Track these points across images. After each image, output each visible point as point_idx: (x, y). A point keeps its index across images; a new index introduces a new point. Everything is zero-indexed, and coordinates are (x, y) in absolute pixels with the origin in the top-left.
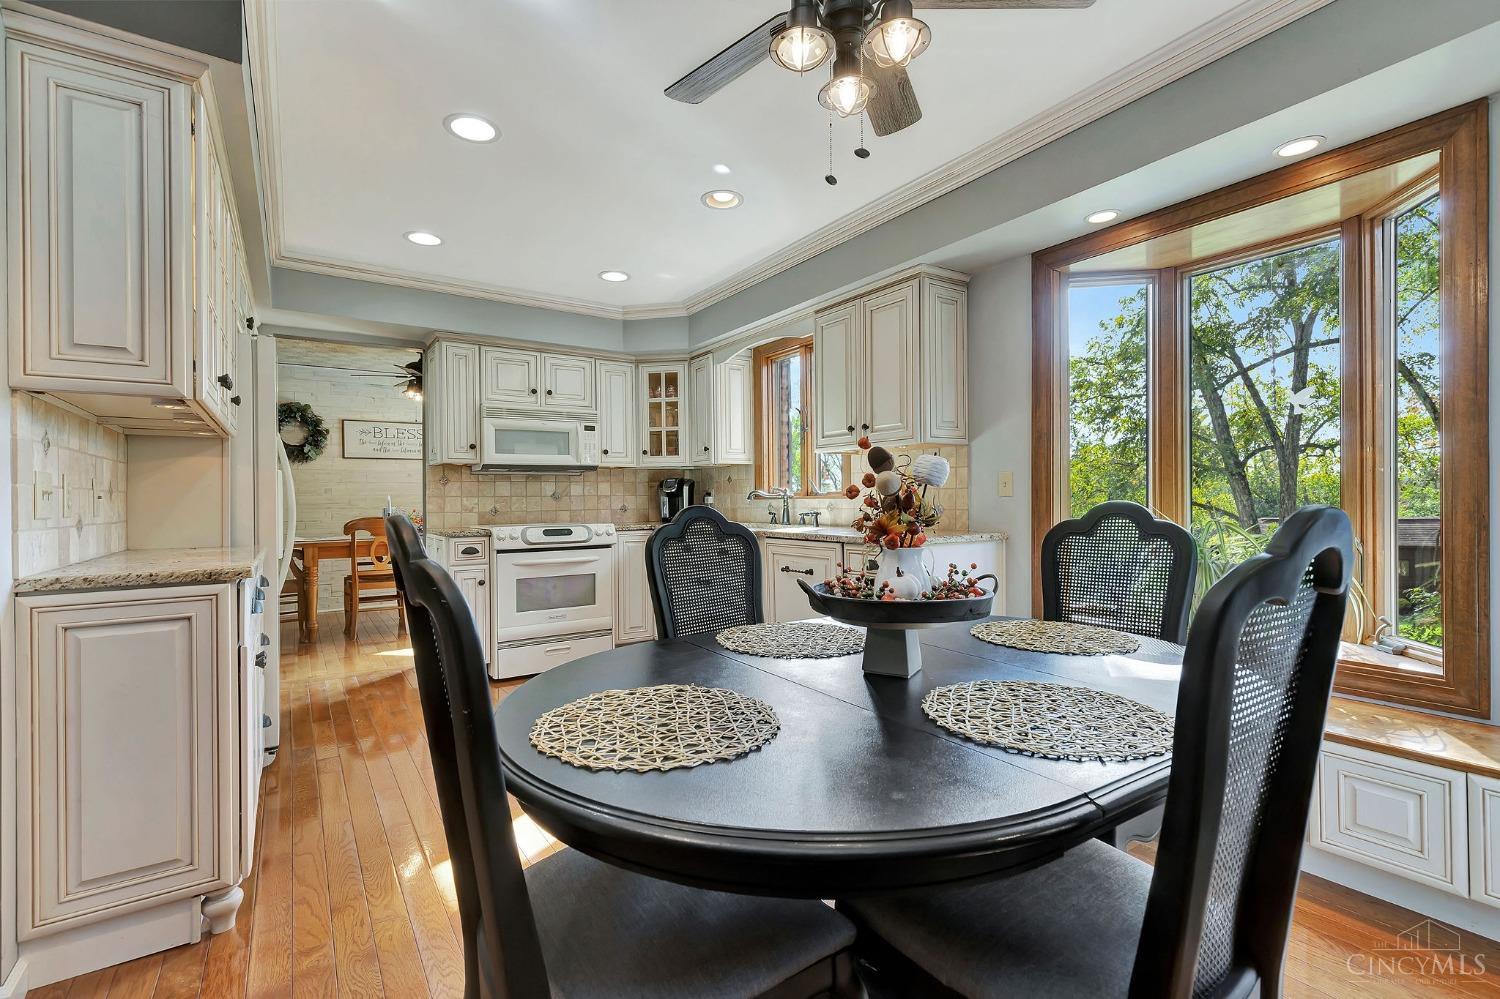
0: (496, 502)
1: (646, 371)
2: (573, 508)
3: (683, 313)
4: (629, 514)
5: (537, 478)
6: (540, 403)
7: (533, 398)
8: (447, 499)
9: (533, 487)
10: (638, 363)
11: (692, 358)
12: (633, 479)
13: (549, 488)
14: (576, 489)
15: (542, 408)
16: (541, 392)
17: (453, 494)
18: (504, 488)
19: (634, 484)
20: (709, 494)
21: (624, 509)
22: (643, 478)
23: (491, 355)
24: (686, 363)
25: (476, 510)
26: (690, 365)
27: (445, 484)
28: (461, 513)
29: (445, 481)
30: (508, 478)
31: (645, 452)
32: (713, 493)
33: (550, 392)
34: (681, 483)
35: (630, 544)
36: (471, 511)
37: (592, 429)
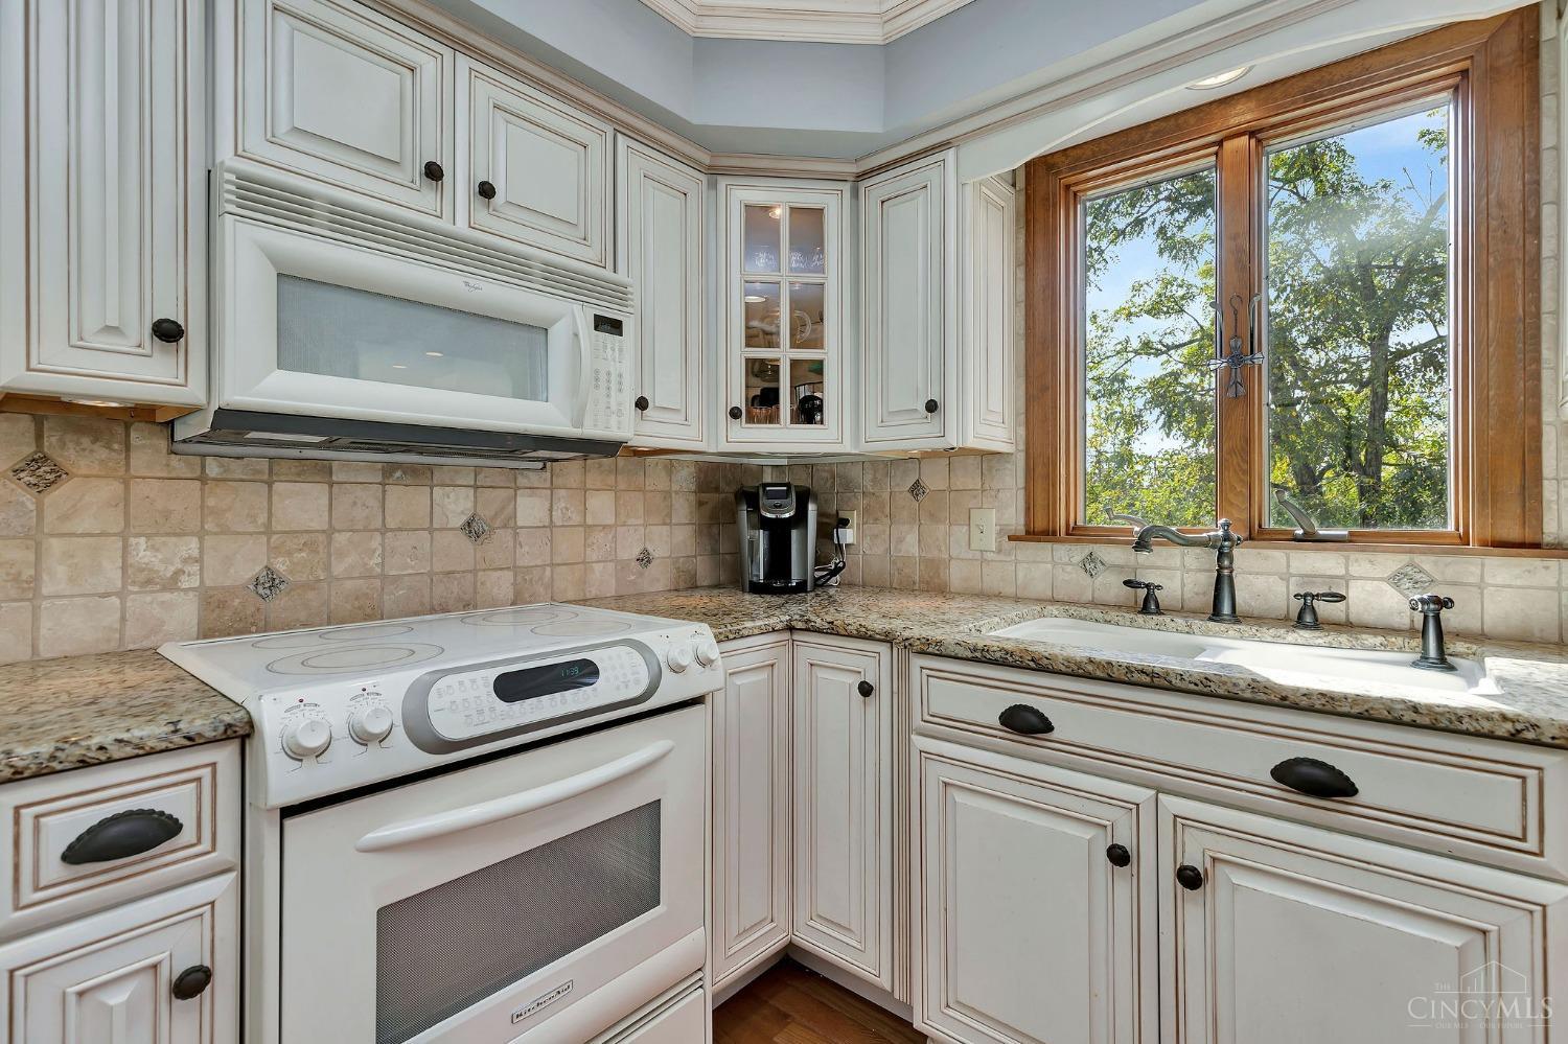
0: (274, 550)
1: (740, 196)
2: (523, 562)
3: (872, 34)
4: (654, 569)
5: (420, 475)
6: (452, 212)
7: (428, 192)
8: (55, 543)
9: (406, 500)
10: (714, 172)
11: (862, 176)
12: (663, 485)
13: (456, 504)
14: (530, 509)
15: (461, 232)
16: (456, 181)
17: (84, 522)
18: (305, 504)
19: (667, 494)
20: (844, 523)
21: (645, 559)
22: (686, 481)
24: (847, 187)
25: (190, 583)
26: (855, 194)
27: (42, 487)
28: (121, 594)
29: (42, 471)
30: (324, 470)
31: (737, 413)
33: (488, 190)
34: (804, 497)
36: (171, 585)
37: (615, 326)
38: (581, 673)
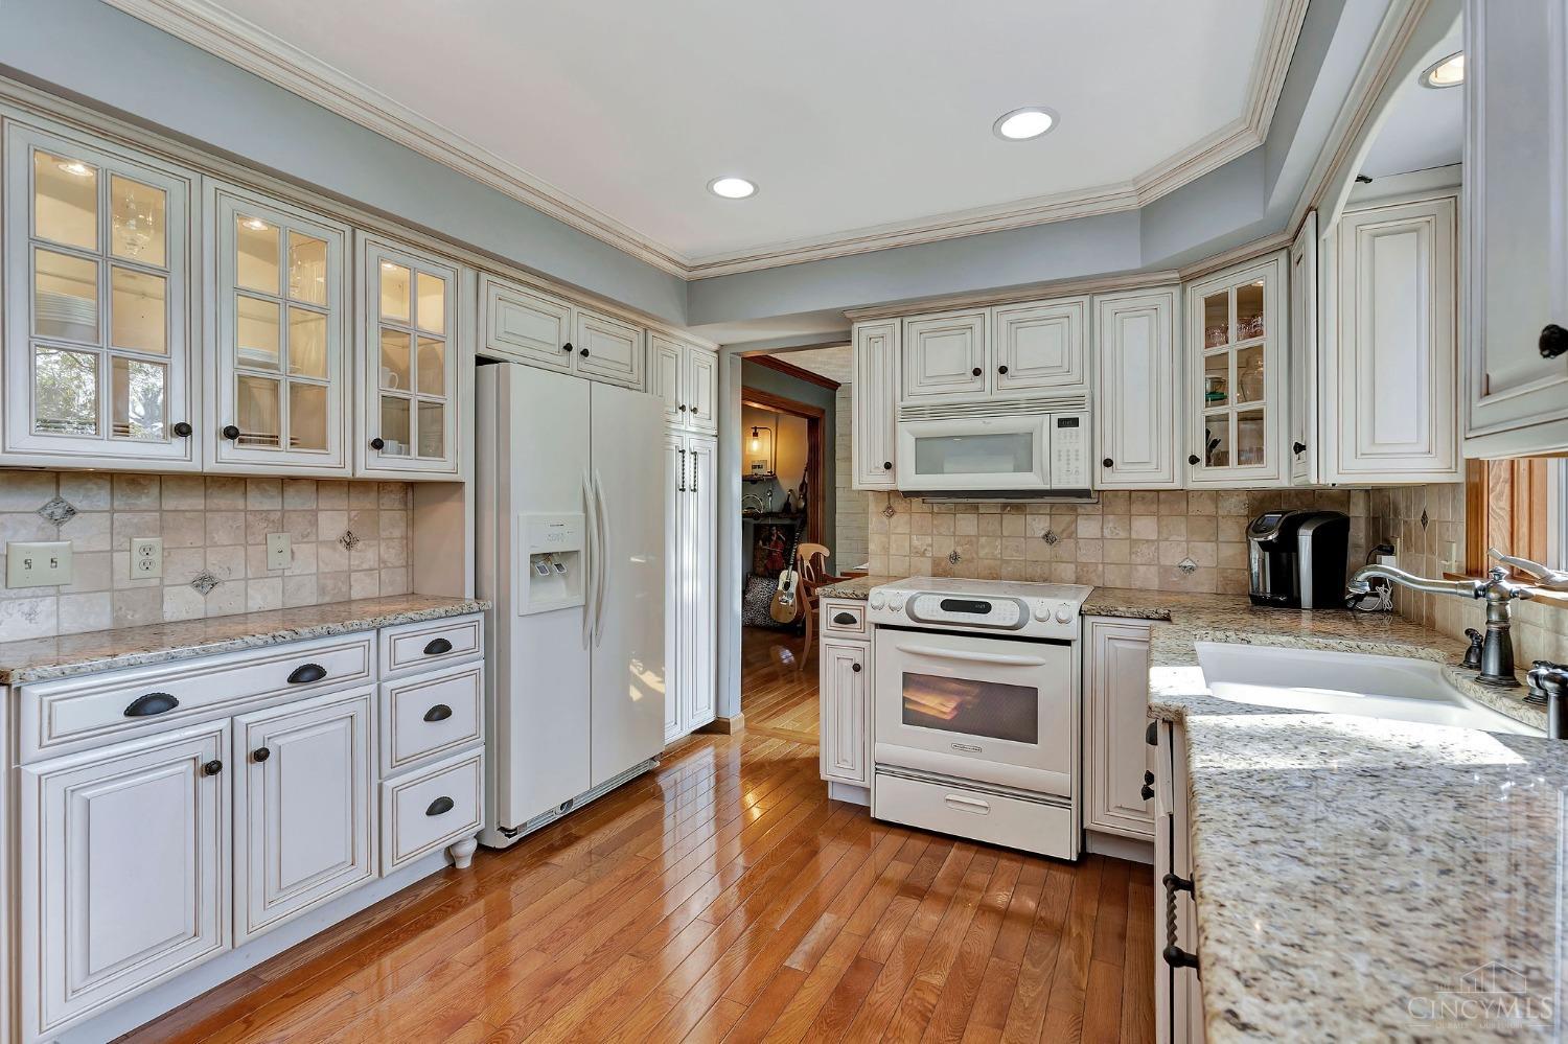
0: (957, 543)
1: (1199, 293)
2: (1082, 559)
4: (1200, 576)
5: (1019, 509)
6: (990, 388)
7: (978, 382)
8: (893, 537)
9: (1013, 522)
10: (1186, 280)
13: (1039, 525)
14: (1087, 528)
15: (994, 398)
16: (990, 371)
17: (899, 530)
18: (967, 524)
19: (1213, 518)
20: (1390, 551)
21: (1189, 567)
22: (1236, 507)
23: (917, 325)
24: (1282, 255)
25: (929, 554)
26: (1290, 257)
27: (890, 516)
28: (910, 557)
29: (890, 512)
30: (976, 507)
31: (1194, 460)
32: (1398, 544)
33: (1003, 370)
35: (1119, 644)
36: (923, 554)
37: (1074, 422)
38: (985, 608)
